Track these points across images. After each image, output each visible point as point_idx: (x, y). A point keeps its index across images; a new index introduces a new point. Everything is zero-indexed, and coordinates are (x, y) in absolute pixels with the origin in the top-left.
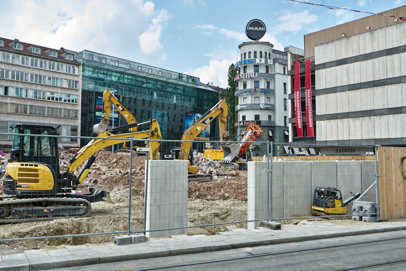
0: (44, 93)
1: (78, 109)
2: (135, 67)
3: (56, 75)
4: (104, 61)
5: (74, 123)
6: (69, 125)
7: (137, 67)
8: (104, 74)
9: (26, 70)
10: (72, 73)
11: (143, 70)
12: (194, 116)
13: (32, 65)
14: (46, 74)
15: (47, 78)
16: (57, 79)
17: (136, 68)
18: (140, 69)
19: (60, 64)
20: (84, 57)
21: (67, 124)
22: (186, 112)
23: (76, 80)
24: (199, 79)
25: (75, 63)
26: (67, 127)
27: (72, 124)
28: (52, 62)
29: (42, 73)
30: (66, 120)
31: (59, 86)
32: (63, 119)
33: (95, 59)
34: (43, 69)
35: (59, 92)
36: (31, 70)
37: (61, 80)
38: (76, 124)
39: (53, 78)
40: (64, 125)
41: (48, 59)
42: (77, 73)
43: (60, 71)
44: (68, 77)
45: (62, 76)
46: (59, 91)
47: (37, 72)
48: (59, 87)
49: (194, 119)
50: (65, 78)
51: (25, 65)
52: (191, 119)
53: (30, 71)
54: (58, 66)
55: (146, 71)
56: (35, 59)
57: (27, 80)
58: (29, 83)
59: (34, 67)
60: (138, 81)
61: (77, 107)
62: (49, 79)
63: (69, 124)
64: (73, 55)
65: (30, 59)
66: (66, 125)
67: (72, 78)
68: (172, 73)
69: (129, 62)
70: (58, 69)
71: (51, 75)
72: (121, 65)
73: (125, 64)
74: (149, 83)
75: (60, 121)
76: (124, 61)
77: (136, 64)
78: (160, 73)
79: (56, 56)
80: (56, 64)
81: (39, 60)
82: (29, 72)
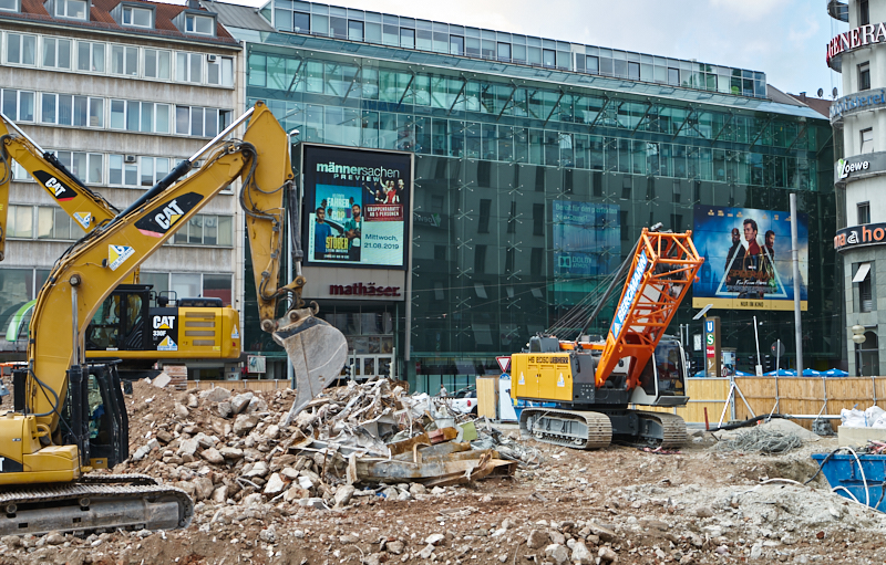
0: (97, 158)
1: (231, 211)
2: (482, 46)
3: (144, 94)
4: (354, 35)
5: (217, 262)
6: (196, 274)
7: (490, 47)
8: (347, 78)
9: (26, 83)
10: (204, 81)
11: (517, 54)
12: (735, 218)
13: (49, 60)
14: (106, 89)
15: (107, 106)
16: (148, 105)
17: (486, 52)
18: (503, 52)
19: (158, 51)
20: (272, 25)
21: (190, 267)
22: (697, 205)
23: (224, 106)
24: (760, 75)
25: (224, 46)
26: (192, 281)
27: (209, 268)
28: (125, 48)
29: (90, 89)
30: (183, 251)
31: (154, 130)
32: (174, 252)
33: (318, 27)
34: (90, 72)
35: (156, 152)
36: (47, 79)
37: (164, 108)
38: (226, 269)
39: (133, 104)
40: (177, 273)
41: (112, 38)
42: (225, 82)
43: (157, 79)
44: (190, 98)
45: (168, 96)
46: (157, 148)
47: (68, 87)
48: (154, 136)
49: (736, 233)
50: (179, 101)
51: (21, 64)
52: (722, 230)
53: (43, 84)
54: (150, 62)
55: (531, 57)
56: (57, 40)
57: (30, 118)
58: (37, 126)
59: (56, 68)
60: (491, 96)
61: (228, 206)
62: (117, 108)
63: (199, 267)
64: (214, 16)
65: (40, 39)
66: (186, 273)
67: (206, 100)
68: (642, 61)
69: (456, 31)
70: (150, 70)
71: (125, 93)
72: (423, 44)
73: (438, 37)
74: (538, 102)
75: (163, 260)
76: (434, 29)
77: (483, 36)
78: (591, 65)
79: (150, 26)
80: (142, 51)
81: (74, 43)
82: (37, 87)
